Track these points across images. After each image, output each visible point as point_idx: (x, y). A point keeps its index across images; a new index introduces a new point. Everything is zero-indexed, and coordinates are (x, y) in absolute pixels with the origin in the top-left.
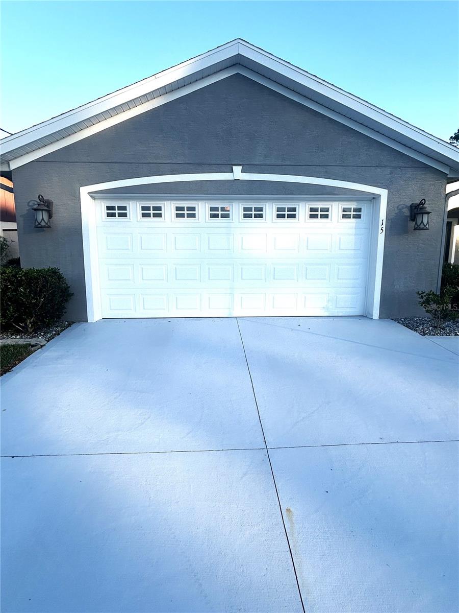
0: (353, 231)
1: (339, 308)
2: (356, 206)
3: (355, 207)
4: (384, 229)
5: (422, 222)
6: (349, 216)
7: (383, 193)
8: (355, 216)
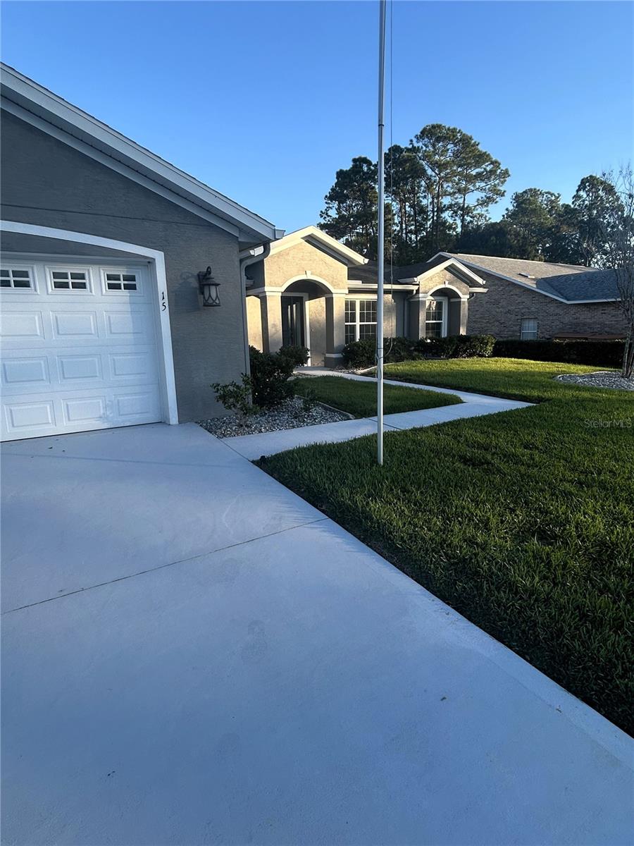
0: (128, 308)
1: (124, 415)
2: (127, 271)
3: (125, 274)
4: (166, 304)
5: (210, 296)
6: (117, 287)
7: (158, 256)
8: (127, 287)
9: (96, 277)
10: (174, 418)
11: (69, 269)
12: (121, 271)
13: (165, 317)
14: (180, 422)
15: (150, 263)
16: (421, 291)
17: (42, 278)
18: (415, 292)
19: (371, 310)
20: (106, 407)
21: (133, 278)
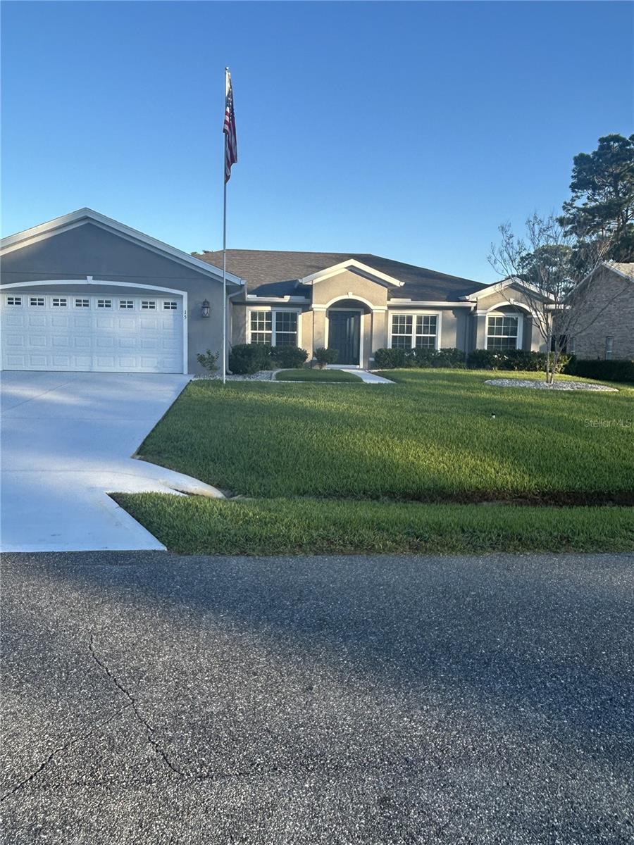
0: (171, 317)
2: (173, 301)
4: (187, 316)
5: (204, 313)
6: (168, 308)
7: (185, 294)
8: (172, 308)
9: (160, 304)
10: (186, 371)
11: (149, 300)
12: (171, 301)
13: (185, 322)
14: (188, 373)
15: (182, 297)
16: (478, 308)
17: (138, 303)
18: (472, 309)
19: (429, 324)
20: (158, 363)
21: (175, 304)
